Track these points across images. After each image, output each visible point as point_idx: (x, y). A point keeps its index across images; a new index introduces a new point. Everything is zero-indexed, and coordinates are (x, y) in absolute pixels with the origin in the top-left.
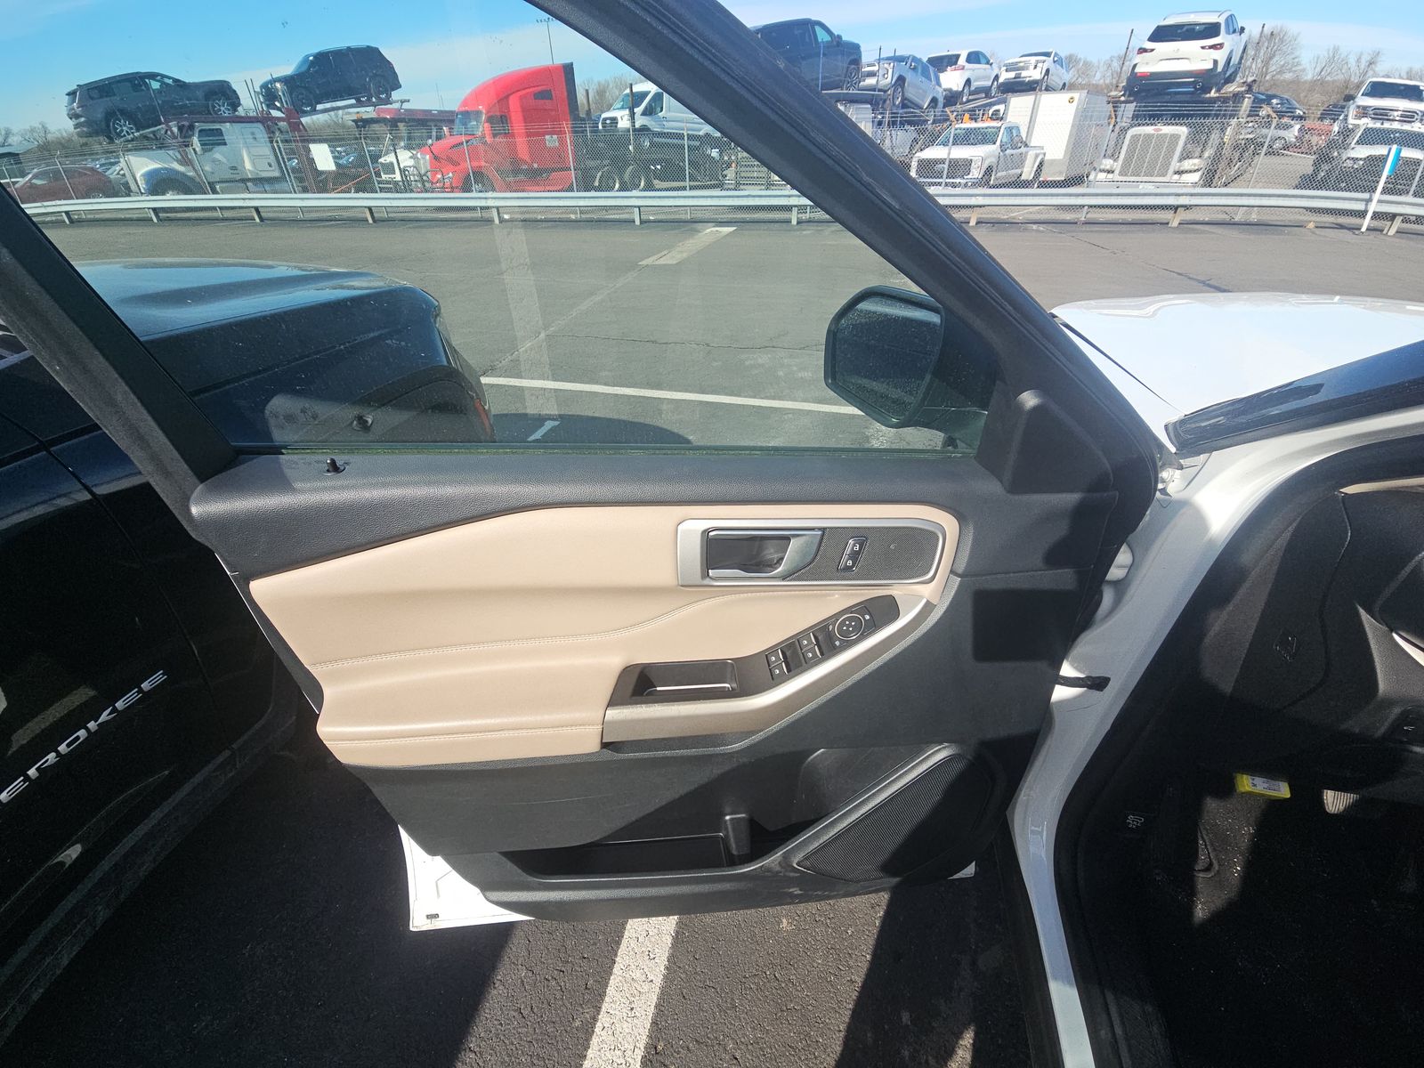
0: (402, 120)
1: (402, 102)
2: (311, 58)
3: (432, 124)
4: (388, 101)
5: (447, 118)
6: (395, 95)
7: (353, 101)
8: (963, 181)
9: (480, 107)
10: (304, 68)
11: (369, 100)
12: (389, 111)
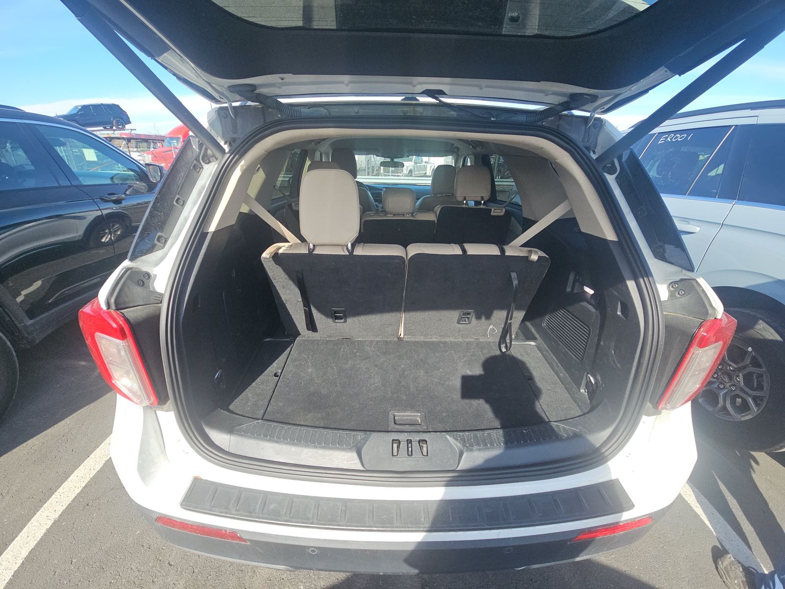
0: (134, 139)
1: (131, 130)
2: (80, 108)
3: (151, 141)
4: (123, 128)
5: (161, 139)
6: (127, 126)
7: (102, 128)
8: (401, 175)
9: (180, 136)
10: (75, 112)
11: (111, 128)
12: (125, 134)
